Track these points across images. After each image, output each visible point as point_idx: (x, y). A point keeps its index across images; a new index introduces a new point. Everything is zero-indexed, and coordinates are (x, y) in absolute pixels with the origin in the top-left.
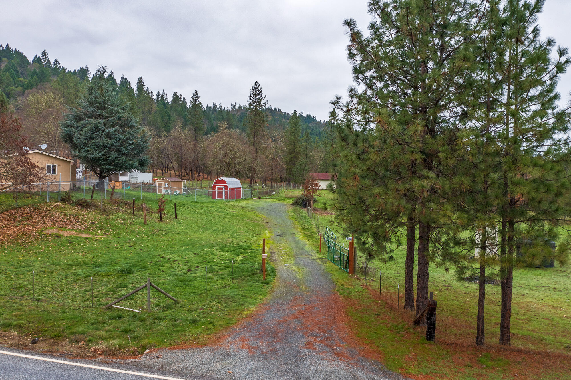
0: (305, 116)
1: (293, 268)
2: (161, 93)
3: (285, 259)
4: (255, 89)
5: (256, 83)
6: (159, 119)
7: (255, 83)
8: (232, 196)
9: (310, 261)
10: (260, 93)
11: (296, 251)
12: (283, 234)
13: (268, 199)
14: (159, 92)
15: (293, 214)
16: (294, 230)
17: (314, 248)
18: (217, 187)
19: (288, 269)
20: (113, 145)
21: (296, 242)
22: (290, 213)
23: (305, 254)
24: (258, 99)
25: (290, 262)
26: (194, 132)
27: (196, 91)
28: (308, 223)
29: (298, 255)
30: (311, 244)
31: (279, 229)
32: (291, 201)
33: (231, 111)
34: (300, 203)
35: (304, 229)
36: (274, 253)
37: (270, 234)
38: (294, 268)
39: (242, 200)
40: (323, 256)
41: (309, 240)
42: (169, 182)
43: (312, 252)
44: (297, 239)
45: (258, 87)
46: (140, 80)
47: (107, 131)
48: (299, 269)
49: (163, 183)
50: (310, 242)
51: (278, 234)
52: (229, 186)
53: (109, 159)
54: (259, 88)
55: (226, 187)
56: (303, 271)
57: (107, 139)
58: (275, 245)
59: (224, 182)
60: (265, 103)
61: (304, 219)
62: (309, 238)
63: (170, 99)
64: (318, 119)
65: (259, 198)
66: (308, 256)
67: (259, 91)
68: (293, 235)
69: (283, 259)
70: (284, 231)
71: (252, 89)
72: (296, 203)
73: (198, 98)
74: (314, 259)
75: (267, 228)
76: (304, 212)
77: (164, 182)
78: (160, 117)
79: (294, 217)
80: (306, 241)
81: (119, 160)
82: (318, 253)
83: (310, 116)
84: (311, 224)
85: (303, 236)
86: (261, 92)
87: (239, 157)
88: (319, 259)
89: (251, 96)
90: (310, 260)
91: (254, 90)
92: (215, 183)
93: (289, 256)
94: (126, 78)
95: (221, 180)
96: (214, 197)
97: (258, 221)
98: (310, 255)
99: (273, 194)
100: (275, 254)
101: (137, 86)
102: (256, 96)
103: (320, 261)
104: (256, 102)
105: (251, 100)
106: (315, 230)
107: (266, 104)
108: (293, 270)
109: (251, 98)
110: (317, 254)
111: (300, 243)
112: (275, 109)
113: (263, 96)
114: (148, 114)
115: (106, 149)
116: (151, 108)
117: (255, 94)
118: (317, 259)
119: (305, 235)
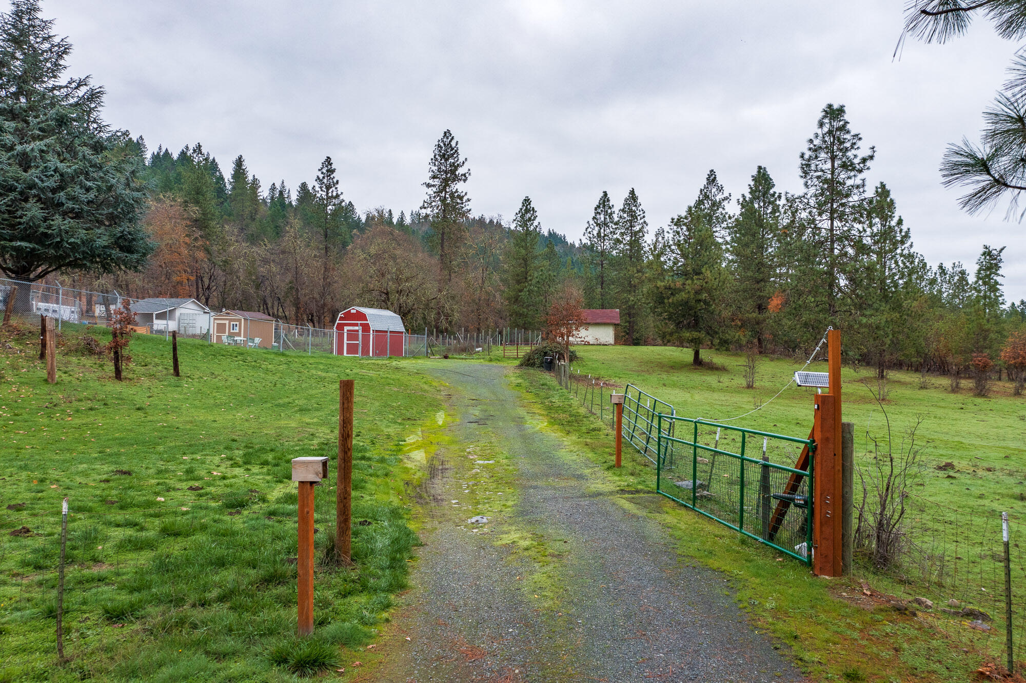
0: (546, 234)
1: (506, 539)
2: (278, 186)
3: (480, 495)
4: (445, 145)
5: (447, 134)
6: (269, 229)
7: (445, 133)
8: (380, 351)
9: (585, 502)
10: (454, 153)
11: (524, 464)
12: (487, 419)
13: (465, 359)
14: (274, 184)
15: (520, 381)
16: (521, 412)
17: (591, 455)
18: (346, 328)
19: (482, 545)
20: (32, 186)
21: (527, 438)
22: (513, 379)
23: (558, 475)
24: (451, 166)
25: (497, 507)
26: (323, 238)
27: (328, 158)
28: (561, 396)
29: (535, 477)
30: (578, 443)
31: (479, 407)
32: (517, 362)
33: (411, 224)
34: (538, 362)
35: (550, 408)
36: (444, 470)
37: (449, 419)
38: (514, 536)
39: (405, 358)
40: (631, 479)
41: (568, 433)
42: (240, 320)
43: (587, 466)
44: (530, 431)
45: (450, 141)
46: (239, 162)
47: (19, 148)
48: (540, 539)
49: (227, 322)
50: (574, 437)
51: (473, 418)
52: (374, 325)
53: (20, 223)
54: (453, 143)
55: (366, 328)
56: (559, 556)
57: (16, 168)
58: (454, 447)
59: (362, 317)
60: (464, 175)
61: (549, 389)
62: (568, 428)
63: (294, 197)
64: (569, 240)
65: (446, 357)
66: (573, 483)
67: (452, 149)
68: (519, 421)
69: (473, 492)
70: (492, 413)
71: (439, 146)
72: (528, 362)
73: (333, 171)
74: (599, 494)
75: (445, 405)
76: (548, 378)
77: (230, 320)
78: (272, 227)
79: (523, 385)
80: (559, 434)
81: (49, 227)
82: (608, 469)
83: (555, 234)
84: (569, 399)
85: (550, 423)
86: (456, 151)
87: (407, 280)
88: (623, 491)
89: (436, 160)
90: (583, 496)
91: (441, 147)
92: (341, 319)
93: (499, 481)
94: (214, 160)
95: (353, 311)
96: (340, 352)
97: (425, 391)
98: (580, 477)
99: (478, 352)
100: (449, 473)
101: (233, 173)
102: (446, 160)
103: (631, 500)
104: (446, 172)
105: (436, 168)
106: (583, 411)
107: (467, 175)
108: (510, 548)
109: (437, 163)
110: (609, 475)
111: (541, 440)
112: (491, 221)
113: (461, 160)
114: (250, 221)
115: (12, 196)
116: (256, 211)
117: (444, 155)
118: (611, 493)
119: (554, 421)
